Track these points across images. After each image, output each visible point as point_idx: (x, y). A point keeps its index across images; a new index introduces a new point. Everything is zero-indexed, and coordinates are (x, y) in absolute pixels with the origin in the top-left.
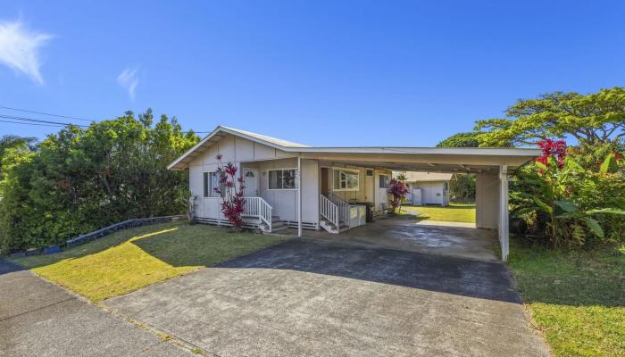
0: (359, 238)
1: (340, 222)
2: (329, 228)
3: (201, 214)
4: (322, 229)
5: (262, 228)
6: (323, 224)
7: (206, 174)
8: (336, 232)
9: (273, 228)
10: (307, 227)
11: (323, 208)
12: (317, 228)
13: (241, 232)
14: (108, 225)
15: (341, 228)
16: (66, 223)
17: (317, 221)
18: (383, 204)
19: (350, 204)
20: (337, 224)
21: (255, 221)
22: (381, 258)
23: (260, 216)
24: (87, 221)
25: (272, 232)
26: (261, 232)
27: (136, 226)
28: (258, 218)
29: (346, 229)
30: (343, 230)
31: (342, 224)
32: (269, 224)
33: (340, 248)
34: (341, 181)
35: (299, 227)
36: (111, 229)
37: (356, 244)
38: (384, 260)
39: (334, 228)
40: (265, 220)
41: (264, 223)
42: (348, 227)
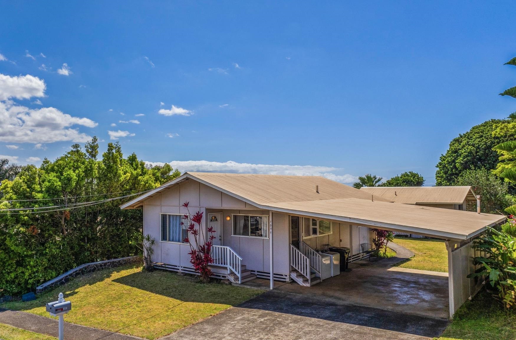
0: (331, 293)
1: (312, 273)
2: (300, 281)
3: (158, 260)
4: (293, 281)
5: (232, 279)
6: (294, 275)
7: (164, 217)
8: (308, 285)
9: (243, 278)
10: (279, 279)
11: (293, 259)
12: (288, 280)
13: (210, 282)
14: (66, 271)
15: (312, 280)
16: (35, 270)
17: (287, 273)
18: (362, 246)
19: (322, 252)
20: (308, 277)
21: (223, 272)
22: (349, 314)
23: (228, 266)
24: (49, 268)
25: (242, 283)
26: (230, 283)
27: (90, 271)
28: (226, 268)
29: (318, 281)
30: (315, 283)
31: (313, 276)
32: (239, 275)
33: (313, 304)
34: (311, 227)
35: (271, 278)
36: (71, 275)
37: (328, 300)
38: (350, 316)
39: (306, 281)
40: (234, 270)
41: (232, 273)
42: (319, 278)
